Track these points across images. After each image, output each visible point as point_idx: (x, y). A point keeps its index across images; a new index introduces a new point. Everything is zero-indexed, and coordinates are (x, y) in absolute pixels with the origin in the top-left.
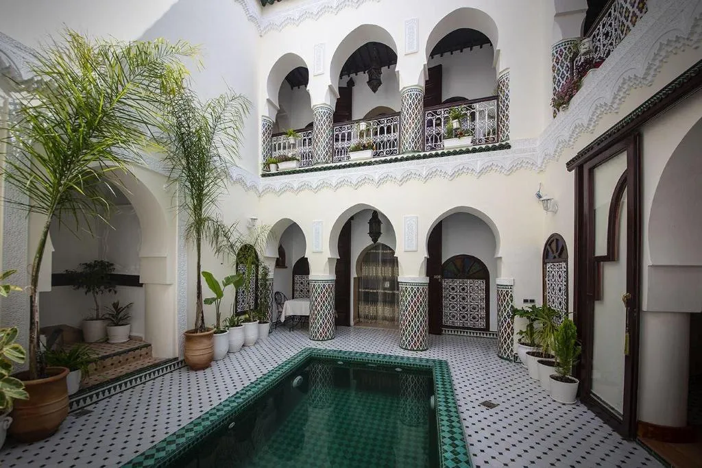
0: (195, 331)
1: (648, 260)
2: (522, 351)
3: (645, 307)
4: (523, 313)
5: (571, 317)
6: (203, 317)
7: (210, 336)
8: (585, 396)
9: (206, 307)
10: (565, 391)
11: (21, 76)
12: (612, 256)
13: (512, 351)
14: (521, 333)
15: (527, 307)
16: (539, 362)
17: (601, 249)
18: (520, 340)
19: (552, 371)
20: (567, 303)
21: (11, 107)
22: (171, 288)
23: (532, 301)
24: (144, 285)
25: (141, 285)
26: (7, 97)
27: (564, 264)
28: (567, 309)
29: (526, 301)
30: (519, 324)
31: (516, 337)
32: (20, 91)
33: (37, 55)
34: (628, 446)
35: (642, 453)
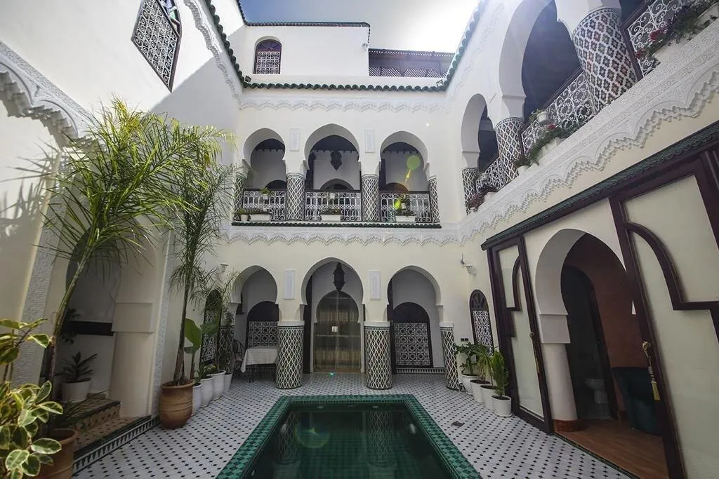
0: (175, 383)
1: (539, 312)
2: (466, 381)
3: (542, 341)
4: (463, 350)
5: (497, 350)
6: (183, 368)
7: (190, 389)
8: (517, 410)
9: (187, 357)
10: (503, 407)
11: (77, 135)
12: (518, 308)
13: (457, 382)
14: (463, 365)
15: (465, 344)
16: (482, 386)
17: (510, 303)
18: (462, 372)
19: (491, 392)
20: (492, 340)
21: (63, 160)
22: (151, 337)
23: (467, 340)
24: (114, 335)
25: (111, 334)
26: (60, 151)
27: (486, 312)
28: (492, 344)
29: (462, 340)
30: (460, 359)
31: (459, 370)
32: (71, 146)
33: (93, 119)
34: (551, 438)
35: (560, 442)
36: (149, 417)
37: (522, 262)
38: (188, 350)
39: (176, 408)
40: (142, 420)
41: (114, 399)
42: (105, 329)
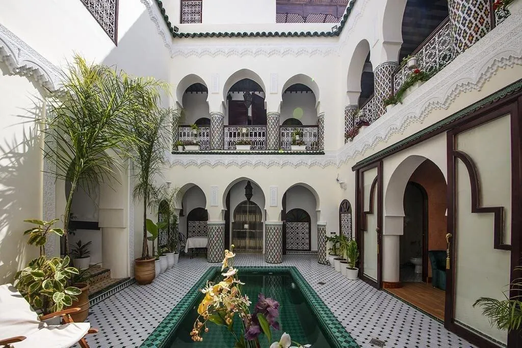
0: (143, 258)
1: (385, 214)
2: (331, 259)
3: (384, 234)
4: (331, 239)
5: (354, 239)
6: (148, 249)
7: (153, 262)
8: (361, 276)
9: (149, 243)
10: (353, 274)
11: (54, 88)
12: (371, 212)
13: (326, 259)
14: (330, 249)
15: (333, 236)
16: (341, 262)
17: (367, 208)
18: (329, 253)
19: (347, 265)
20: (351, 233)
21: (47, 108)
22: (125, 230)
23: (335, 233)
24: (101, 229)
25: (99, 229)
26: (44, 101)
27: (349, 215)
28: (351, 236)
29: (332, 233)
30: (329, 245)
31: (327, 252)
32: (51, 97)
33: (63, 74)
34: (380, 292)
35: (385, 294)
36: (129, 278)
37: (379, 180)
38: (150, 239)
39: (145, 273)
40: (126, 279)
41: (106, 268)
42: (94, 226)
